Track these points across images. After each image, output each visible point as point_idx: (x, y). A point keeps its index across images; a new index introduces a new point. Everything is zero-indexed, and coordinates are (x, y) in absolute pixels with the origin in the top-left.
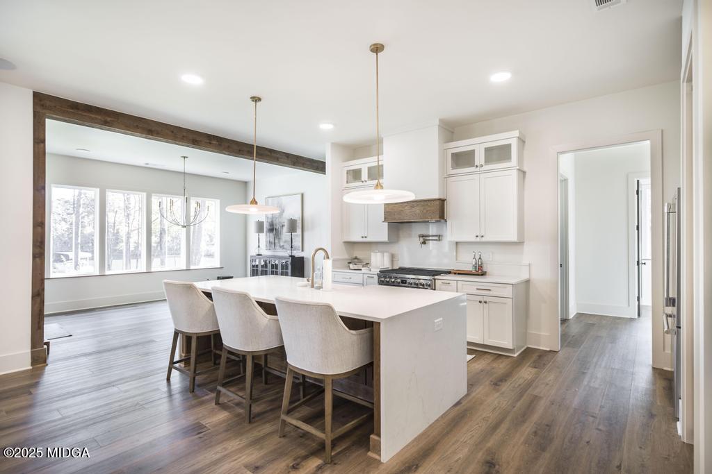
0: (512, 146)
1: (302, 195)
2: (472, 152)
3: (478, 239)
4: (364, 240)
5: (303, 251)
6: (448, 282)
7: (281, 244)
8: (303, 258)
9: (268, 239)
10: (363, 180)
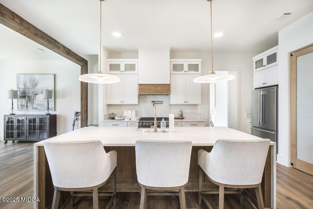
0: (199, 65)
1: (55, 75)
2: (183, 65)
3: (185, 103)
4: (122, 103)
5: (55, 110)
6: (178, 122)
7: (34, 107)
8: (56, 115)
9: (20, 104)
10: (121, 70)
